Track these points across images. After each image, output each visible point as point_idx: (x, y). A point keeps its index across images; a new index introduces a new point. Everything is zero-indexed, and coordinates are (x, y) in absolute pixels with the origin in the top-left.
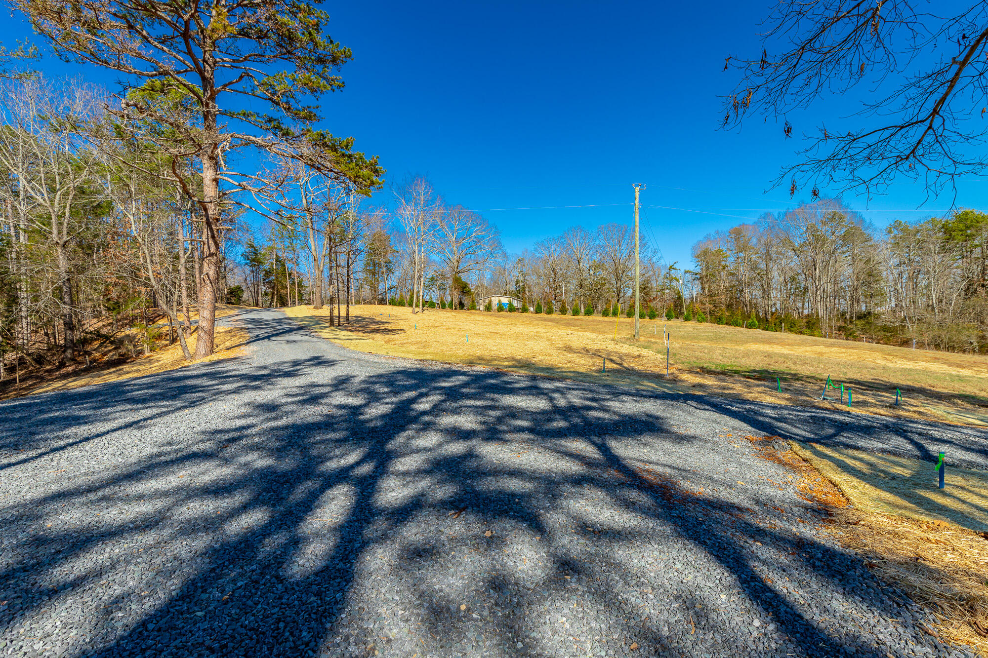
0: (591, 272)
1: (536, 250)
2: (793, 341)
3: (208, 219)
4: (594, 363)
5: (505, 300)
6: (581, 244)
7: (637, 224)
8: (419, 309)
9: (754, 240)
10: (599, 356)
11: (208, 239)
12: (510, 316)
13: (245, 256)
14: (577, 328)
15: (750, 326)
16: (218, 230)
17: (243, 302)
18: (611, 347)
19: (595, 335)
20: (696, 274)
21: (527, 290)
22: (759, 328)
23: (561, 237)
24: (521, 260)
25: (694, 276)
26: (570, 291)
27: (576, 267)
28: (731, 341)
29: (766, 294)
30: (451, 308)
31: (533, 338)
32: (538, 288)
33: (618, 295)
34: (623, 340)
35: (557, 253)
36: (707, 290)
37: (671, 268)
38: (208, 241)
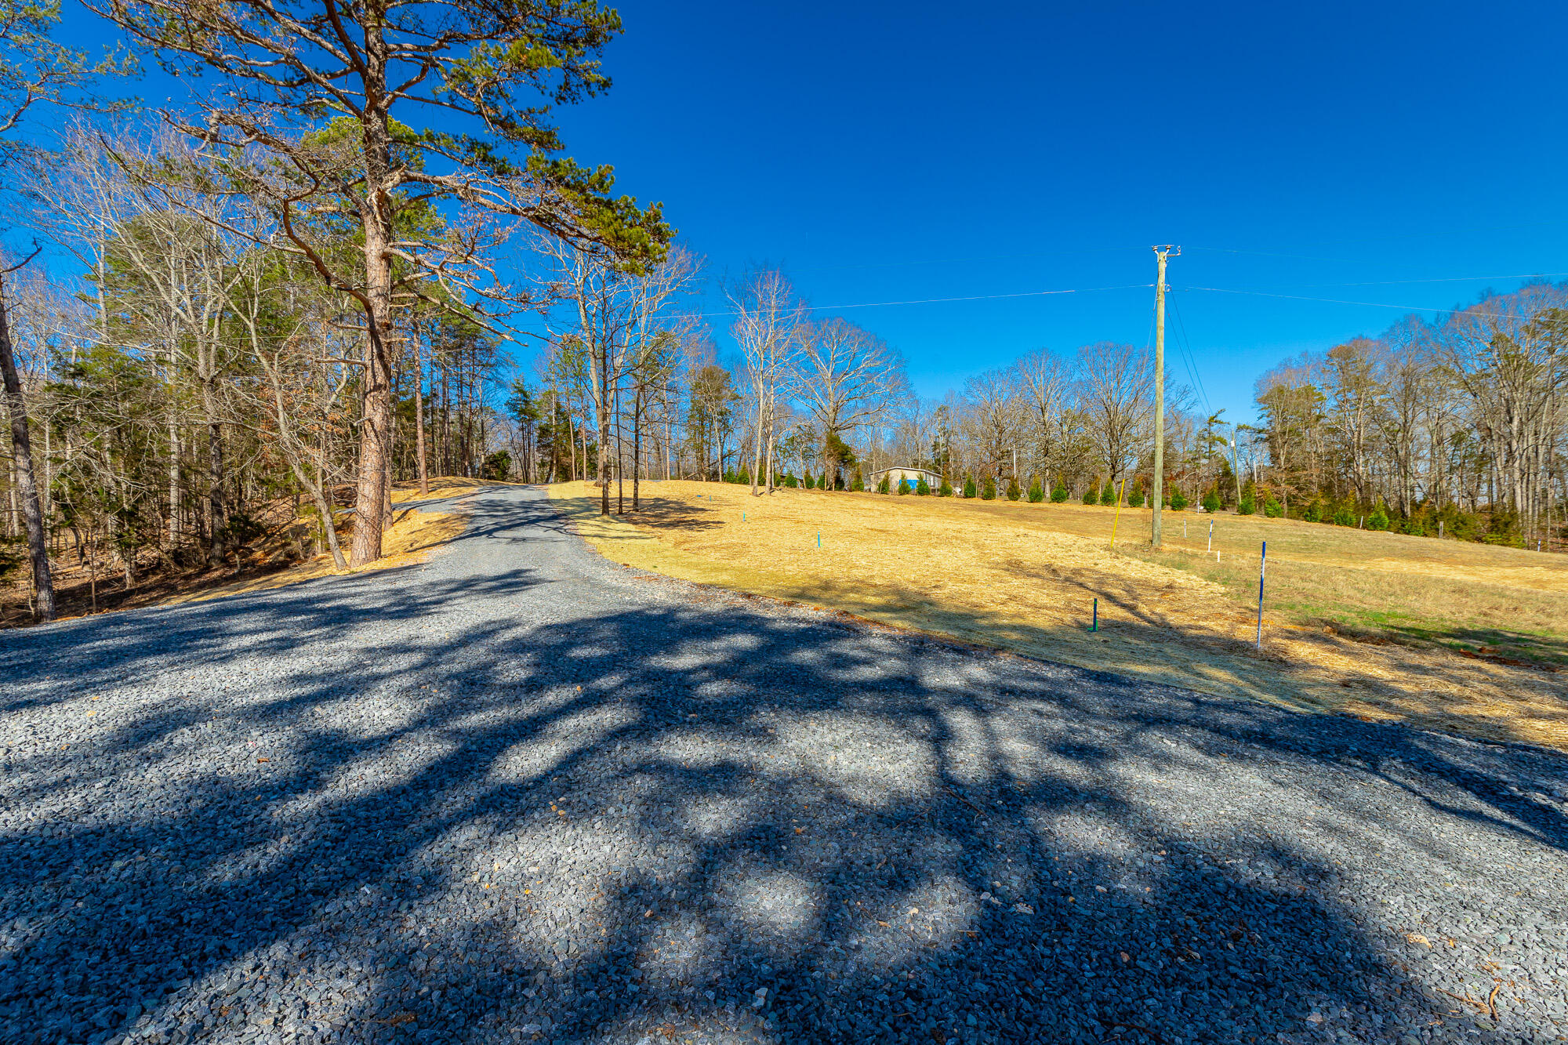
0: (1065, 428)
1: (968, 392)
2: (1472, 556)
3: (372, 326)
4: (1069, 601)
5: (912, 476)
6: (1047, 379)
7: (1161, 322)
8: (765, 489)
9: (1380, 368)
10: (1081, 585)
11: (372, 360)
12: (919, 502)
13: (512, 406)
14: (1036, 524)
15: (1374, 525)
16: (389, 343)
17: (512, 476)
18: (1105, 564)
19: (1070, 538)
20: (1260, 432)
21: (951, 459)
22: (1388, 529)
23: (1013, 369)
24: (943, 409)
25: (1256, 436)
26: (1025, 460)
27: (1038, 419)
28: (1339, 553)
29: (1403, 466)
30: (822, 488)
31: (947, 541)
32: (969, 454)
33: (1113, 467)
34: (1129, 550)
35: (1005, 395)
36: (1282, 458)
37: (1212, 420)
38: (373, 364)
